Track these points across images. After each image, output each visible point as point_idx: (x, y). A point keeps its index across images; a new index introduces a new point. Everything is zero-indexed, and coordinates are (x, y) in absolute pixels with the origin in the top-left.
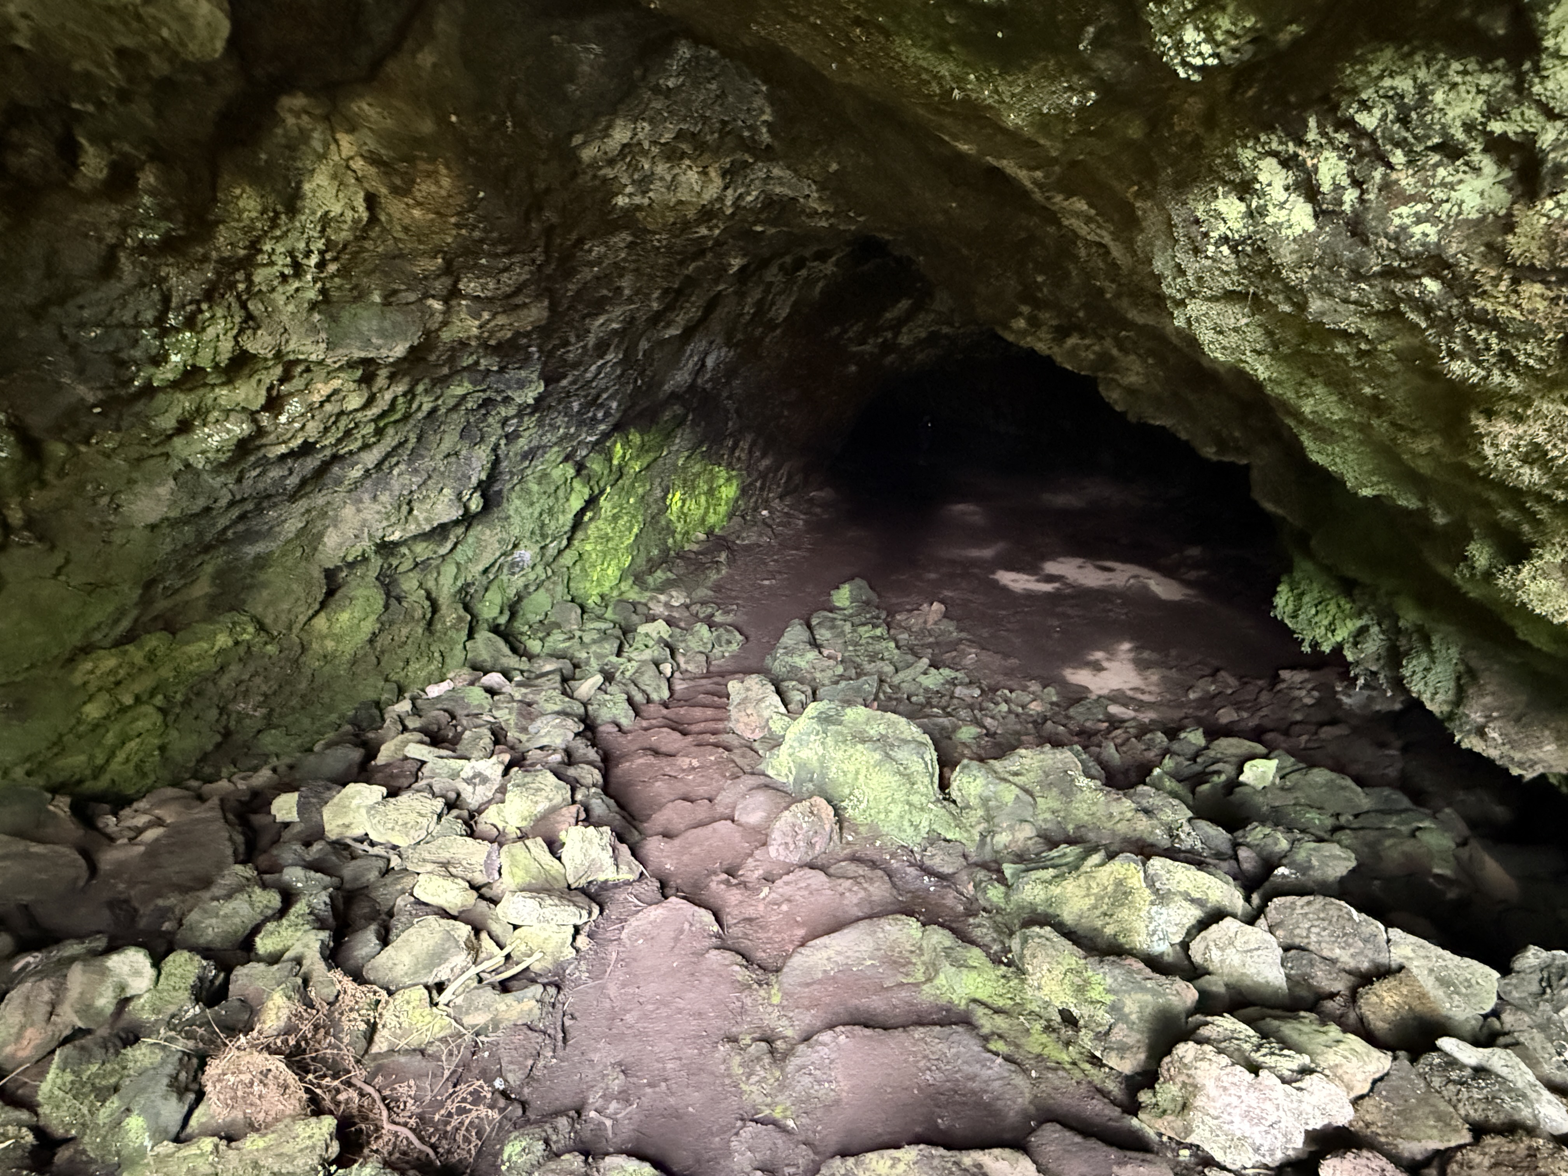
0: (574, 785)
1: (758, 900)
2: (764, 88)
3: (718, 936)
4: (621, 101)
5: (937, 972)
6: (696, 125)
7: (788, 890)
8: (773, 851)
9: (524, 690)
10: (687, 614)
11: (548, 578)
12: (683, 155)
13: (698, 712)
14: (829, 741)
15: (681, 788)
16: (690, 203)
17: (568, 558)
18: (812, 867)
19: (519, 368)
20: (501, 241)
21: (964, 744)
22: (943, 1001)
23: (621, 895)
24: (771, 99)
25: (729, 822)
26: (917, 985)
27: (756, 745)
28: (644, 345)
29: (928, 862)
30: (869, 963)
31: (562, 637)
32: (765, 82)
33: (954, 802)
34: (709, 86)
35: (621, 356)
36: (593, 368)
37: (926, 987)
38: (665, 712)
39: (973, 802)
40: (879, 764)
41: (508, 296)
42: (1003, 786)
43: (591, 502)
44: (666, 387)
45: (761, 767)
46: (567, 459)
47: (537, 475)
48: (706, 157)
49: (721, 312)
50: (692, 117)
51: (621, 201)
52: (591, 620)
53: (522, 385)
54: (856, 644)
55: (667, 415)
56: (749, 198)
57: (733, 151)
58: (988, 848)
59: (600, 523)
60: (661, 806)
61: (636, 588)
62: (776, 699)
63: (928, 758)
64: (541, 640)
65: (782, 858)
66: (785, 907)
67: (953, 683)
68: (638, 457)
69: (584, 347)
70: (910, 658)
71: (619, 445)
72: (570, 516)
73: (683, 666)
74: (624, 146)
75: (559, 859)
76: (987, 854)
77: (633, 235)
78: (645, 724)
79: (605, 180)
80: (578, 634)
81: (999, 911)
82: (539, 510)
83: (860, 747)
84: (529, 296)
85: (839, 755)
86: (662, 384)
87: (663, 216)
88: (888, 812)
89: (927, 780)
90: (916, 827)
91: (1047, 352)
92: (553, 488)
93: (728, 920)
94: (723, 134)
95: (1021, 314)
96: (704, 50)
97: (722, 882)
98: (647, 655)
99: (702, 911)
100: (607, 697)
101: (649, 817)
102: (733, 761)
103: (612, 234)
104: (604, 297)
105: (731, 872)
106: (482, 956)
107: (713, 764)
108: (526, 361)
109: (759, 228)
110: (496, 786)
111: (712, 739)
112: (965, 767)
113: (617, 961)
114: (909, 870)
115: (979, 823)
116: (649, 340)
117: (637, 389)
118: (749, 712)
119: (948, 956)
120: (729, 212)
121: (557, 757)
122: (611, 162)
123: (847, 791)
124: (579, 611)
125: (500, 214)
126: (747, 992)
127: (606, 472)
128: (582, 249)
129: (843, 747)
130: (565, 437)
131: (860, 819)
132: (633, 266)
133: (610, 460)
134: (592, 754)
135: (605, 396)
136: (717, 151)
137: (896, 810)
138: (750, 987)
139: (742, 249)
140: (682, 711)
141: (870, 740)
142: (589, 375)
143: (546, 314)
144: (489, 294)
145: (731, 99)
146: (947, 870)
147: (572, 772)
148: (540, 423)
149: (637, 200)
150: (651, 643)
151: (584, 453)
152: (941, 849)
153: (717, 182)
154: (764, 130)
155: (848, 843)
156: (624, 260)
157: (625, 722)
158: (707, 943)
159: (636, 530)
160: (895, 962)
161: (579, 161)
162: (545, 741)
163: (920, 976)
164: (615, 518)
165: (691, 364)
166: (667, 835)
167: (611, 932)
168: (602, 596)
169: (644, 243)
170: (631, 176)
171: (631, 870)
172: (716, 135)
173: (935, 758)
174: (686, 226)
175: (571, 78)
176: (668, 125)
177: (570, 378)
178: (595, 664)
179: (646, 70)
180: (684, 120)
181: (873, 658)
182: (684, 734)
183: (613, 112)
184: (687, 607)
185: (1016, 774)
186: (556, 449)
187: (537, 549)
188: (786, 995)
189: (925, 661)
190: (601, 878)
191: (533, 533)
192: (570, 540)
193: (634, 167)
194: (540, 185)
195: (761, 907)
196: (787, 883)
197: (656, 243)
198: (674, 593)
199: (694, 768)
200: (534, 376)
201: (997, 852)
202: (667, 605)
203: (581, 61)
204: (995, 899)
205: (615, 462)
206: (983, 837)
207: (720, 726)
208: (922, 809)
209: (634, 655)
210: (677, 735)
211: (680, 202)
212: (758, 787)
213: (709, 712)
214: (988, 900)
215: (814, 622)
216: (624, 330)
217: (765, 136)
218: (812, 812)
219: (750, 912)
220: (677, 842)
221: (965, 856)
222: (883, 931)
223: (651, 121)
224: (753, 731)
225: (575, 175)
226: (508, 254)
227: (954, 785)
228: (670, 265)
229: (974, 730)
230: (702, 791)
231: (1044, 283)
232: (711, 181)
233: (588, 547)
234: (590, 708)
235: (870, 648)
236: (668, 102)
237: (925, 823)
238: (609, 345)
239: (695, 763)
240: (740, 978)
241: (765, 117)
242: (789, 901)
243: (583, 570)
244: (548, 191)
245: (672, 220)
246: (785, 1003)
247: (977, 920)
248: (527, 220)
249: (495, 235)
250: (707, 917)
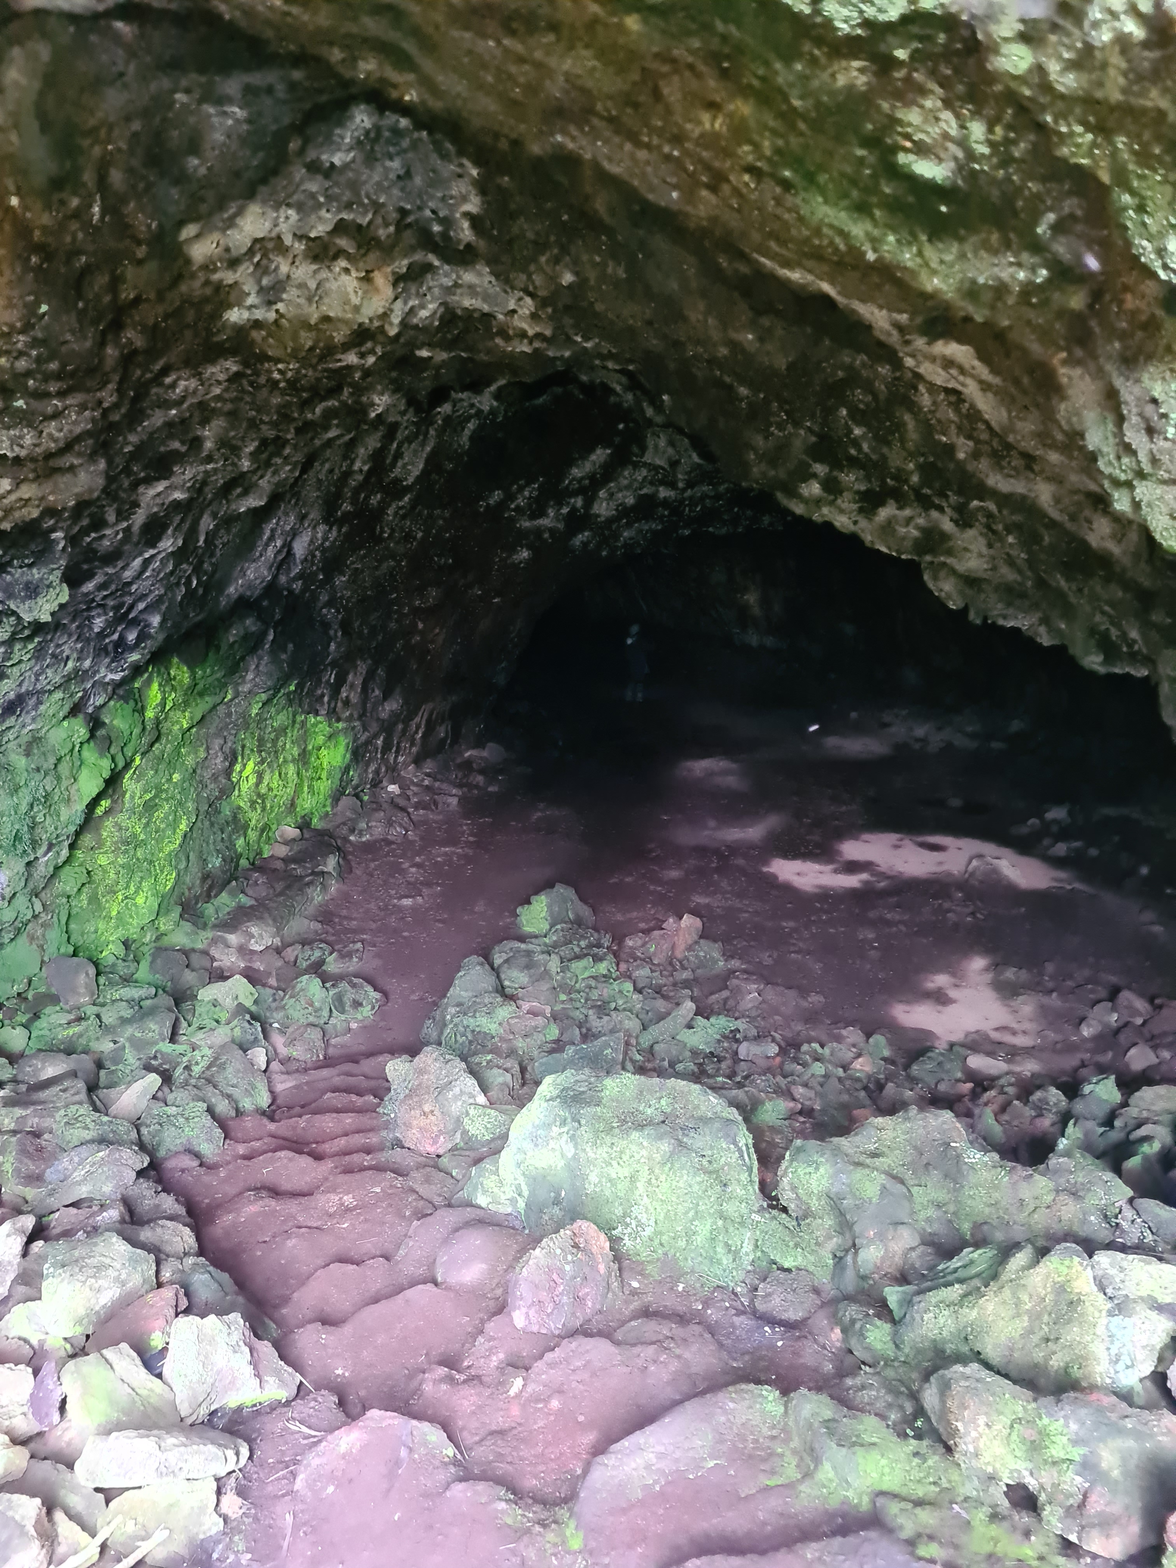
0: (159, 1254)
1: (509, 1400)
2: (475, 172)
3: (455, 1462)
4: (264, 181)
5: (817, 1461)
6: (365, 214)
7: (555, 1376)
8: (519, 1318)
9: (19, 1112)
10: (280, 963)
11: (35, 917)
12: (340, 253)
13: (328, 1123)
14: (585, 1133)
15: (330, 1245)
16: (339, 320)
17: (68, 882)
18: (588, 1334)
19: (30, 566)
20: (58, 376)
21: (772, 1129)
22: (833, 1503)
23: (274, 1425)
24: (482, 187)
25: (430, 1287)
26: (790, 1486)
27: (444, 1161)
28: (207, 523)
29: (761, 1306)
30: (711, 1464)
31: (64, 1018)
32: (477, 163)
33: (785, 1210)
34: (389, 164)
35: (180, 543)
36: (138, 562)
37: (804, 1488)
38: (272, 1127)
39: (814, 1204)
40: (670, 1158)
41: (49, 456)
42: (860, 1173)
43: (113, 782)
44: (232, 590)
45: (464, 1194)
46: (75, 710)
47: (24, 739)
48: (373, 257)
49: (321, 470)
50: (361, 204)
51: (235, 316)
52: (111, 984)
53: (33, 591)
54: (570, 991)
55: (234, 634)
56: (424, 313)
57: (413, 249)
58: (850, 1274)
59: (122, 818)
60: (304, 1280)
61: (187, 926)
62: (471, 1083)
63: (742, 1143)
64: (26, 1026)
65: (535, 1329)
66: (555, 1404)
67: (733, 1037)
68: (186, 703)
69: (127, 530)
70: (661, 1005)
71: (155, 686)
72: (80, 807)
73: (283, 1051)
74: (256, 241)
75: (159, 1376)
76: (849, 1282)
77: (246, 364)
78: (241, 1149)
79: (219, 287)
80: (91, 1010)
81: (889, 1362)
82: (28, 799)
83: (635, 1135)
84: (79, 455)
85: (602, 1152)
86: (221, 586)
87: (295, 337)
88: (690, 1234)
89: (744, 1177)
90: (735, 1254)
91: (852, 528)
92: (52, 760)
93: (468, 1438)
94: (401, 226)
95: (815, 476)
96: (390, 118)
97: (442, 1380)
98: (222, 1035)
99: (425, 1426)
100: (172, 1110)
101: (286, 1300)
102: (414, 1191)
103: (213, 361)
104: (176, 452)
105: (451, 1362)
106: (61, 1550)
107: (379, 1198)
108: (42, 556)
109: (424, 353)
110: (11, 1276)
111: (367, 1161)
112: (799, 1150)
113: (296, 1527)
114: (737, 1320)
115: (830, 1238)
116: (214, 515)
117: (190, 594)
118: (427, 1108)
119: (831, 1433)
120: (393, 332)
121: (113, 1214)
122: (233, 263)
123: (619, 1211)
124: (92, 971)
125: (69, 337)
126: (526, 1539)
127: (137, 731)
128: (161, 384)
129: (608, 1140)
130: (78, 675)
131: (644, 1255)
132: (229, 406)
133: (142, 711)
134: (168, 1203)
135: (141, 606)
136: (388, 250)
137: (703, 1229)
138: (528, 1531)
139: (393, 381)
140: (302, 1122)
141: (650, 1123)
142: (128, 574)
143: (101, 482)
144: (23, 453)
145: (418, 180)
146: (793, 1315)
147: (146, 1234)
148: (39, 654)
149: (259, 314)
150: (224, 1016)
151: (100, 701)
152: (780, 1284)
153: (388, 292)
154: (466, 225)
155: (634, 1293)
156: (218, 398)
157: (207, 1149)
158: (442, 1476)
159: (183, 826)
160: (750, 1457)
161: (188, 261)
162: (83, 1191)
163: (791, 1472)
164: (150, 807)
165: (270, 552)
166: (328, 1321)
167: (274, 1483)
168: (126, 944)
169: (257, 373)
170: (259, 282)
171: (282, 1383)
172: (392, 229)
173: (750, 1141)
174: (330, 351)
175: (194, 146)
176: (323, 213)
177: (99, 579)
178: (131, 1057)
179: (306, 141)
180: (348, 206)
181: (602, 1009)
182: (318, 1157)
183: (250, 194)
184: (278, 951)
185: (875, 1155)
186: (58, 695)
187: (19, 866)
188: (591, 1531)
189: (689, 1006)
190: (232, 1401)
191: (17, 837)
192: (72, 847)
193: (261, 269)
194: (127, 294)
195: (515, 1411)
196: (552, 1365)
197: (276, 376)
198: (254, 930)
199: (348, 1210)
200: (55, 577)
201: (864, 1278)
202: (243, 951)
203: (212, 127)
204: (878, 1346)
205: (150, 714)
206: (839, 1260)
207: (373, 1139)
208: (742, 1224)
209: (199, 1038)
210: (304, 1161)
211: (326, 319)
212: (468, 1224)
213: (349, 1120)
214: (868, 1348)
215: (498, 960)
216: (190, 501)
217: (465, 233)
218: (576, 1246)
219: (499, 1421)
220: (347, 1329)
221: (816, 1291)
222: (725, 1412)
223: (300, 207)
224: (435, 1142)
225: (178, 278)
226: (62, 394)
227: (785, 1183)
228: (287, 405)
229: (783, 1106)
230: (368, 1245)
231: (864, 436)
232: (377, 290)
233: (103, 860)
234: (144, 1131)
235: (595, 995)
236: (327, 184)
237: (748, 1247)
238: (164, 527)
239: (348, 1199)
240: (509, 1521)
241: (468, 207)
242: (560, 1392)
243: (94, 899)
244: (137, 300)
245: (309, 343)
246: (593, 1544)
247: (858, 1381)
248: (102, 344)
249: (54, 366)
250: (434, 1435)
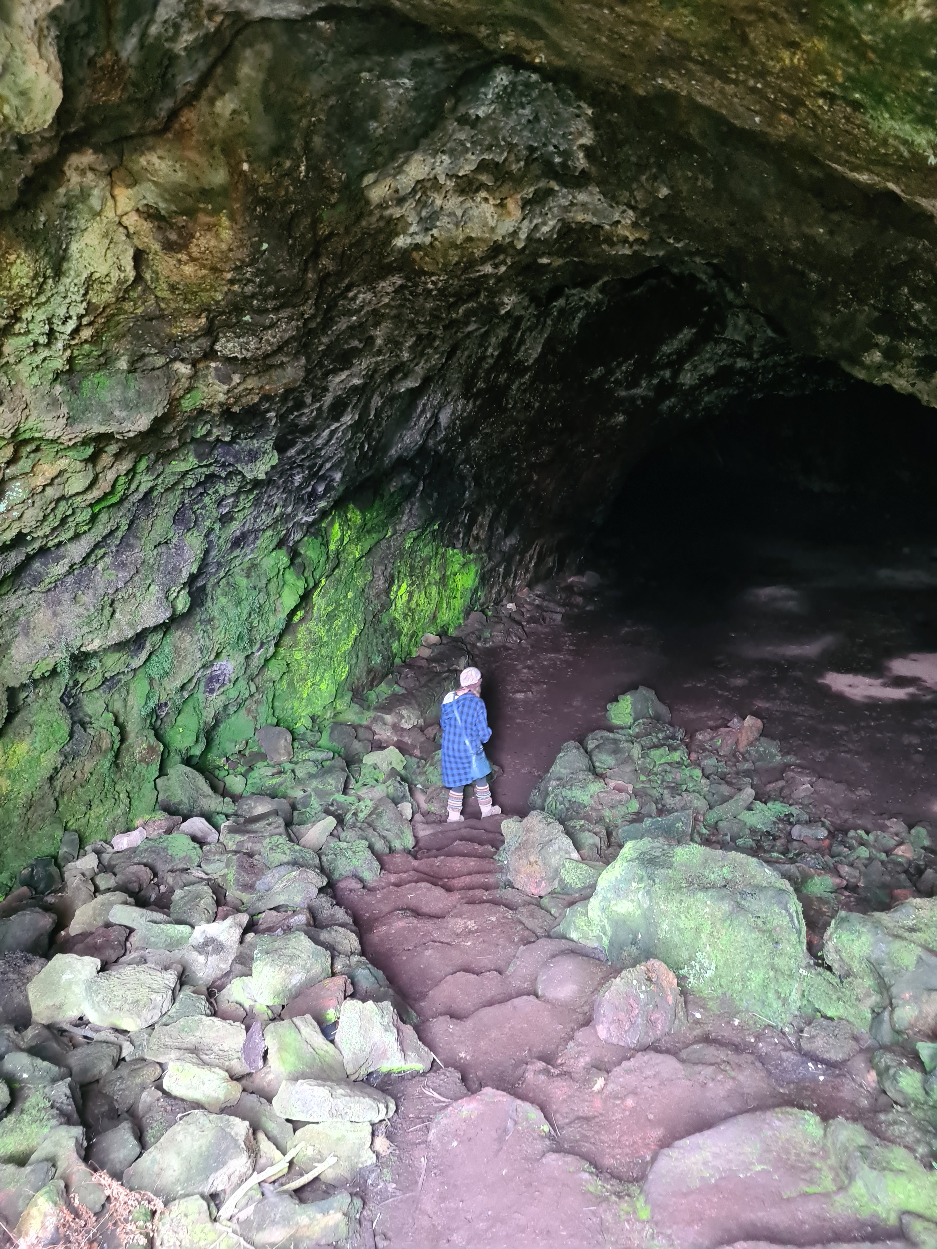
0: (333, 951)
1: (592, 1094)
2: (590, 112)
3: (549, 1137)
4: (425, 135)
5: (852, 1178)
6: (501, 153)
7: (632, 1080)
8: (602, 1031)
9: (239, 838)
10: (423, 739)
11: (251, 696)
12: (482, 186)
13: (457, 864)
14: (658, 889)
15: (459, 959)
16: (479, 239)
17: (274, 671)
18: (658, 1051)
19: (252, 438)
20: (273, 296)
21: (820, 899)
22: (864, 1215)
23: (414, 1089)
24: (595, 123)
25: (532, 998)
26: (827, 1195)
27: (545, 901)
28: (376, 401)
29: (806, 1046)
30: (759, 1168)
31: (270, 771)
32: (591, 105)
33: (829, 968)
34: (520, 111)
35: (357, 417)
36: (327, 432)
37: (839, 1199)
38: (415, 863)
39: (856, 967)
40: (730, 917)
41: (266, 356)
42: (898, 944)
43: (305, 598)
44: (393, 452)
45: (560, 929)
46: (280, 545)
47: (245, 565)
48: (507, 188)
49: (462, 357)
50: (498, 146)
51: (401, 242)
52: (302, 748)
53: (253, 456)
54: (649, 773)
55: (393, 486)
56: (545, 229)
57: (538, 178)
58: (886, 1027)
59: (312, 624)
60: (438, 982)
61: (356, 708)
62: (567, 842)
63: (792, 910)
64: (244, 775)
65: (615, 1041)
66: (630, 1102)
67: (787, 820)
68: (359, 539)
69: (319, 409)
70: (725, 790)
71: (337, 526)
72: (283, 615)
73: (424, 806)
74: (418, 182)
75: (332, 1042)
76: (886, 1035)
77: (408, 278)
78: (393, 878)
79: (390, 220)
80: (288, 766)
81: (918, 1105)
82: (248, 609)
83: (700, 895)
84: (287, 354)
85: (673, 906)
86: (385, 449)
87: (445, 255)
88: (745, 980)
89: (794, 937)
90: (785, 1002)
91: (910, 389)
92: (264, 581)
93: (560, 1120)
94: (529, 161)
95: (877, 345)
96: (524, 75)
97: (540, 1072)
98: (380, 791)
99: (527, 1106)
100: (343, 845)
101: (423, 996)
102: (521, 923)
103: (383, 278)
104: (355, 349)
105: (548, 1059)
106: (262, 1161)
107: (494, 926)
108: (260, 431)
109: (545, 261)
110: (233, 957)
111: (486, 895)
112: (843, 920)
113: (428, 1169)
114: (784, 1055)
115: (868, 995)
116: (382, 395)
117: (363, 455)
118: (532, 859)
119: (865, 1157)
120: (520, 245)
121: (301, 918)
122: (401, 201)
123: (685, 955)
124: (289, 737)
125: (281, 266)
126: (604, 1205)
127: (323, 560)
128: (345, 298)
129: (678, 896)
130: (284, 518)
131: (707, 992)
132: (394, 312)
133: (326, 544)
134: (340, 914)
135: (328, 466)
136: (518, 181)
137: (757, 977)
138: (606, 1199)
139: (519, 284)
140: (437, 862)
141: (714, 886)
142: (320, 442)
143: (302, 374)
144: (249, 355)
145: (544, 123)
146: (835, 1055)
147: (324, 936)
148: (257, 502)
149: (418, 239)
150: (381, 777)
151: (298, 537)
152: (822, 1028)
153: (517, 213)
154: (581, 155)
155: (697, 1022)
156: (387, 306)
157: (369, 876)
158: (540, 1146)
159: (355, 632)
160: (793, 1167)
161: (368, 202)
162: (281, 900)
163: (829, 1184)
164: (331, 617)
165: (422, 422)
166: (455, 1016)
167: (413, 1132)
168: (313, 718)
169: (416, 285)
170: (419, 214)
171: (420, 1058)
172: (522, 163)
173: (800, 909)
174: (471, 264)
175: (374, 113)
176: (469, 156)
177: (299, 446)
178: (316, 804)
179: (458, 100)
180: (489, 148)
181: (675, 789)
182: (449, 889)
183: (414, 146)
184: (422, 729)
185: (912, 930)
186: (269, 533)
187: (242, 659)
188: (656, 1207)
189: (749, 792)
190: (385, 1067)
191: (240, 637)
192: (277, 645)
193: (421, 204)
194: (323, 231)
195: (598, 1103)
196: (628, 1071)
197: (430, 286)
198: (404, 712)
199: (471, 932)
200: (269, 446)
201: (899, 1032)
202: (396, 728)
203: (388, 97)
204: (909, 1091)
205: (332, 547)
206: (877, 1015)
207: (490, 879)
208: (791, 976)
209: (363, 792)
210: (438, 892)
211: (469, 239)
212: (563, 953)
213: (472, 863)
214: (901, 1091)
215: (591, 745)
216: (365, 385)
217: (581, 161)
218: (649, 979)
219: (584, 1110)
220: (469, 1023)
221: (856, 1039)
222: (772, 1128)
223: (451, 153)
224: (538, 885)
225: (360, 217)
226: (276, 310)
227: (830, 946)
228: (438, 309)
229: (830, 881)
230: (486, 961)
231: (924, 311)
232: (509, 213)
233: (298, 656)
234: (324, 858)
235: (669, 778)
236: (473, 132)
237: (795, 996)
238: (346, 406)
239: (471, 924)
240: (592, 1189)
241: (583, 141)
242: (634, 1093)
243: (291, 684)
244: (331, 234)
245: (456, 259)
246: (658, 1217)
247: (890, 1117)
248: (305, 271)
249: (271, 289)
250: (534, 1114)
